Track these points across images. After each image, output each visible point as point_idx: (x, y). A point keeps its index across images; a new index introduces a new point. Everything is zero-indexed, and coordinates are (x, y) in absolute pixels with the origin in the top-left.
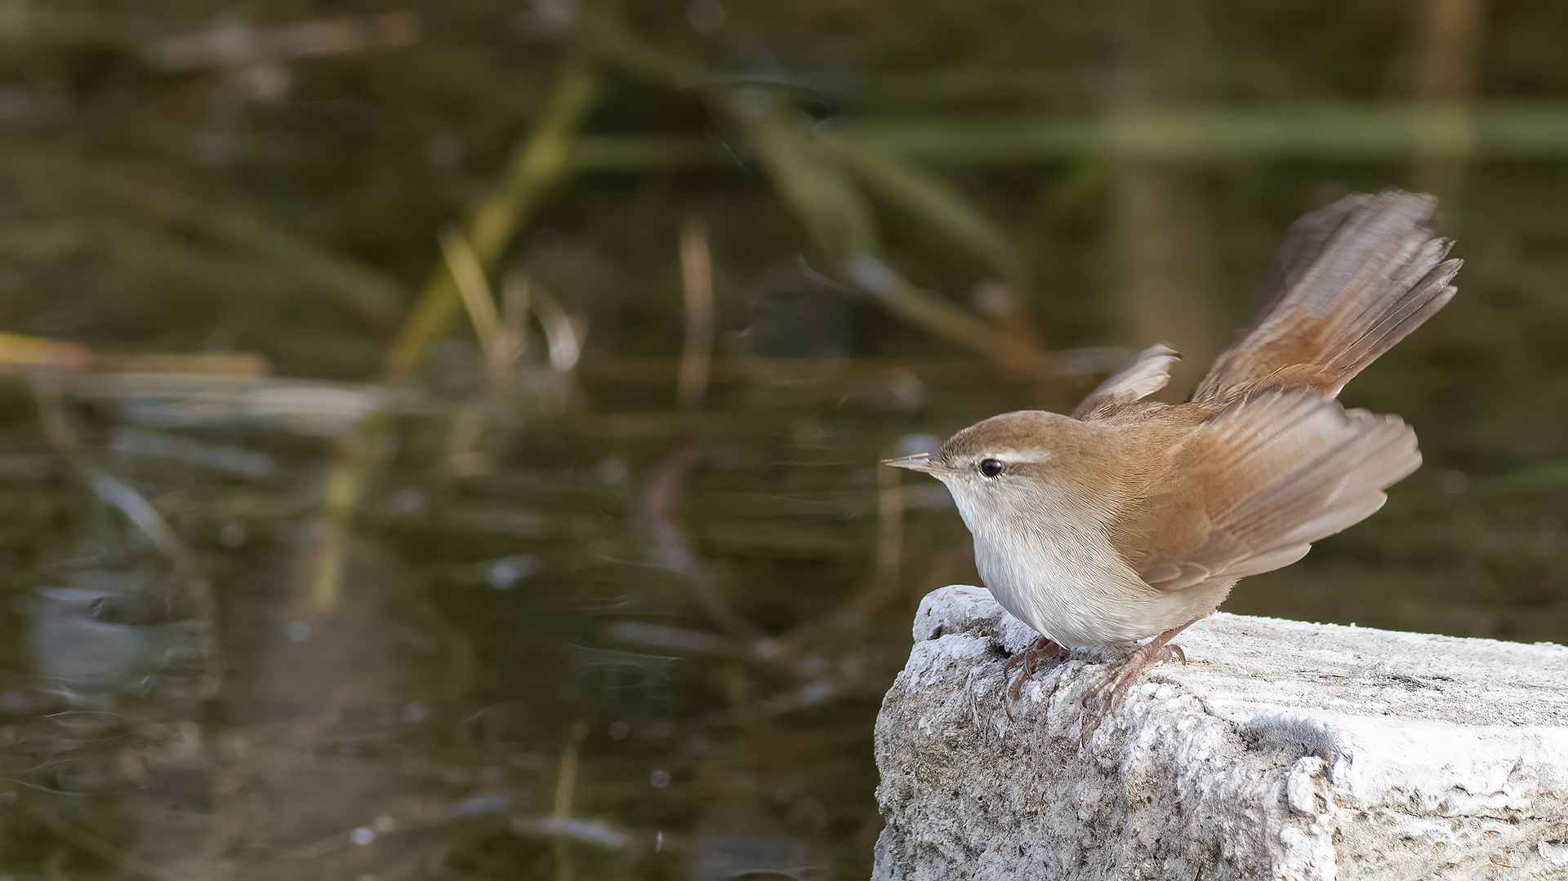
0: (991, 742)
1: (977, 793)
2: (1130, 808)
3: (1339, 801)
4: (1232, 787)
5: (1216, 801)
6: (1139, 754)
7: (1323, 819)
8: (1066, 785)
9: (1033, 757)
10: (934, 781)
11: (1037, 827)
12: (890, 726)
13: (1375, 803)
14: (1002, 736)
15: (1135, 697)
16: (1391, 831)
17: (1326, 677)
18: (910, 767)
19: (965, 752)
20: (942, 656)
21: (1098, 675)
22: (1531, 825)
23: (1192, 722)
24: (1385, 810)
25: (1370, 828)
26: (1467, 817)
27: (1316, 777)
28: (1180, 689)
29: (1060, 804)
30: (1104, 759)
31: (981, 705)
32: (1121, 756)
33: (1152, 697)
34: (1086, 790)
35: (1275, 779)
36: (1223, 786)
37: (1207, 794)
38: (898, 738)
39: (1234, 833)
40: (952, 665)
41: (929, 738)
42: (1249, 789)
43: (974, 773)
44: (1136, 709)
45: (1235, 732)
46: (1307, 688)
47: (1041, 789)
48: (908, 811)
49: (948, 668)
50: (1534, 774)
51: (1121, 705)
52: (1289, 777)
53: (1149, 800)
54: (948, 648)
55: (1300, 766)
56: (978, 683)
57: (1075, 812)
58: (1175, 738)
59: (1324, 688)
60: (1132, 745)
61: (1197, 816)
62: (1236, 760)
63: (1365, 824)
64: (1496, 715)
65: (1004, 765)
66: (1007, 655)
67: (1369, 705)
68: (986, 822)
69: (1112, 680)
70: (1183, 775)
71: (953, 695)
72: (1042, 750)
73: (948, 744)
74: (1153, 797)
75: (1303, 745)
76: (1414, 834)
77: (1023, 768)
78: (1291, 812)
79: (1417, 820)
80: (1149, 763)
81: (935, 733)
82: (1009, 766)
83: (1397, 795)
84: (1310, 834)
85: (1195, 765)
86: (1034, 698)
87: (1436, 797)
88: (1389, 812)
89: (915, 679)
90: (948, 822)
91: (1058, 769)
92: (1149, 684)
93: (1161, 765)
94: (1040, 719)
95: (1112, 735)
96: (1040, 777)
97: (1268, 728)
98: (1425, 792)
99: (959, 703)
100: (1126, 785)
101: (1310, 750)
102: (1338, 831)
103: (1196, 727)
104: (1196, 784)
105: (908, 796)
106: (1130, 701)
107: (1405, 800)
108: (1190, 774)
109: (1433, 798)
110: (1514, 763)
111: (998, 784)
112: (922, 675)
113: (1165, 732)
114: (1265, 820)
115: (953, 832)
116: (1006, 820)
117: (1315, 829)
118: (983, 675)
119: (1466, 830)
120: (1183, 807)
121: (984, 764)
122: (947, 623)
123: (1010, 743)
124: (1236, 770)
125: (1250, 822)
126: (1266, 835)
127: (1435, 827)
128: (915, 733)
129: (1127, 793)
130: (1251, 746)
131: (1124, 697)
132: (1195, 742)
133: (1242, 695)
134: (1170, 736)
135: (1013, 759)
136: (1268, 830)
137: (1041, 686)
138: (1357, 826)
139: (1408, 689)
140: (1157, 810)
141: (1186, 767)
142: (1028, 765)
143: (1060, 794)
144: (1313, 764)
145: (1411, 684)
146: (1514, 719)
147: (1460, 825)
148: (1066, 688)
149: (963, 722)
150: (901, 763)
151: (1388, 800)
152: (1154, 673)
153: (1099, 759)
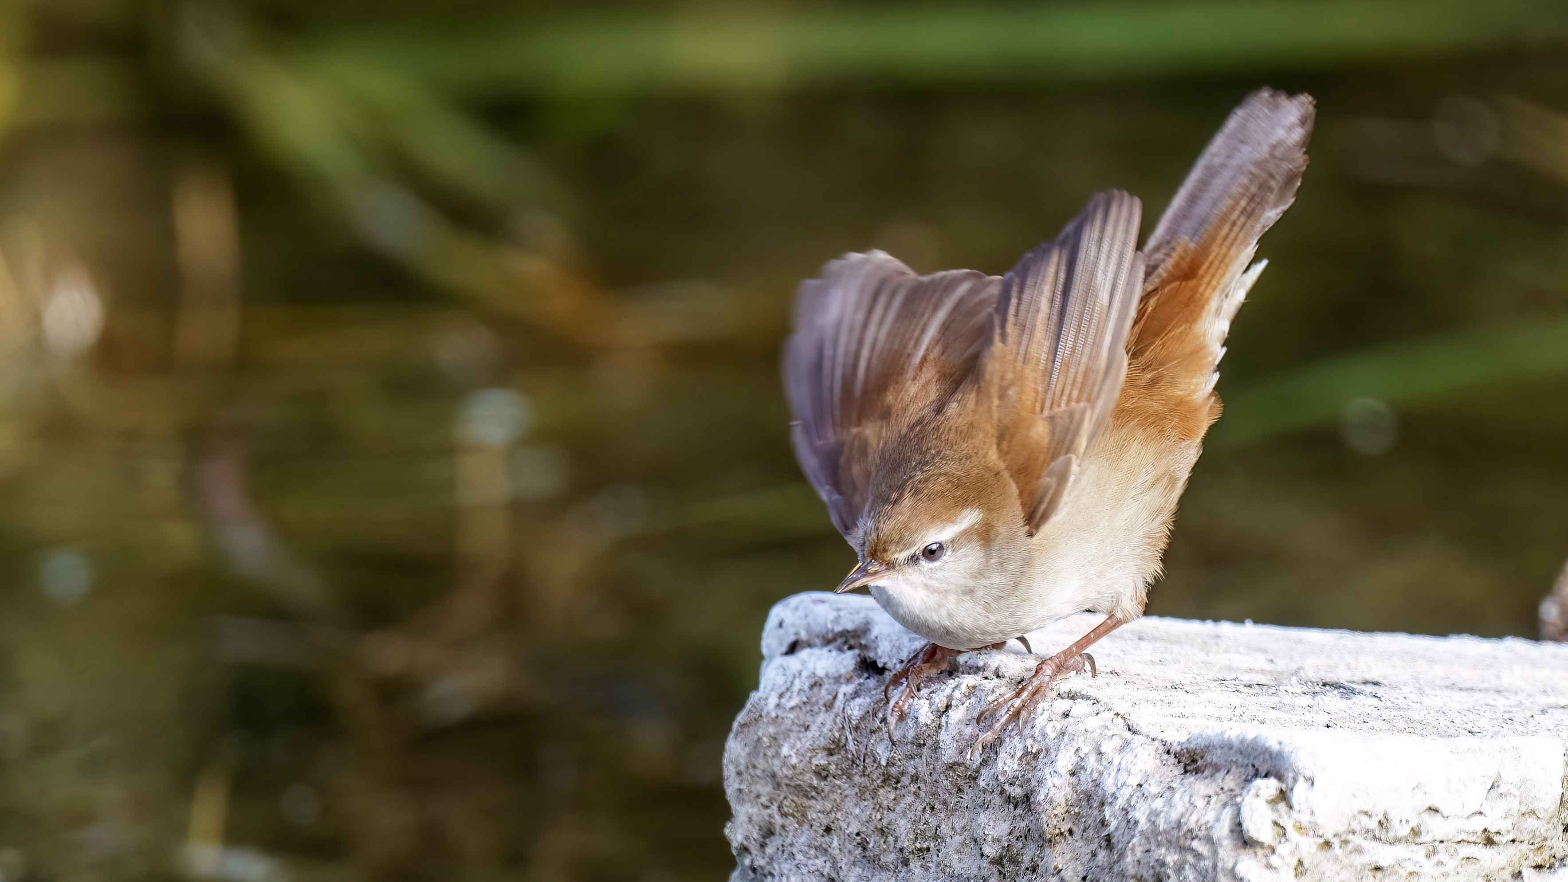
0: (869, 770)
1: (853, 829)
2: (1046, 842)
3: (1300, 828)
4: (1174, 816)
5: (1155, 831)
6: (1057, 781)
7: (1282, 849)
8: (964, 817)
9: (922, 786)
10: (802, 817)
11: (930, 865)
12: (744, 754)
13: (1341, 829)
14: (883, 763)
15: (1046, 715)
16: (1360, 860)
17: (1250, 686)
18: (771, 801)
19: (838, 782)
20: (804, 674)
21: (998, 692)
22: (1512, 848)
23: (1117, 742)
24: (1351, 837)
25: (1336, 859)
26: (1442, 842)
27: (1273, 802)
28: (1097, 706)
29: (958, 839)
30: (1012, 788)
31: (857, 728)
32: (1034, 783)
33: (1066, 715)
34: (991, 823)
35: (1225, 805)
36: (1162, 815)
37: (1143, 824)
38: (754, 767)
39: (1179, 869)
40: (816, 684)
41: (794, 767)
42: (1194, 818)
43: (849, 805)
44: (1049, 729)
45: (1168, 752)
46: (1236, 700)
47: (933, 822)
48: (769, 850)
49: (812, 687)
50: (1515, 791)
51: (1029, 726)
52: (1241, 803)
53: (1071, 832)
54: (810, 665)
55: (1253, 791)
56: (852, 704)
57: (978, 847)
58: (1099, 761)
59: (1254, 699)
60: (1047, 771)
61: (1133, 849)
62: (1174, 785)
63: (1330, 854)
64: (1447, 723)
65: (886, 796)
66: (881, 671)
67: (1308, 717)
68: (864, 860)
69: (1018, 695)
70: (1111, 803)
71: (821, 718)
72: (934, 777)
73: (817, 773)
74: (1075, 829)
75: (1253, 766)
76: (1383, 863)
77: (910, 799)
78: (1246, 842)
79: (1387, 847)
80: (1069, 790)
81: (801, 761)
82: (892, 796)
83: (1365, 820)
84: (1269, 866)
85: (1126, 792)
86: (923, 719)
87: (1407, 821)
88: (1356, 840)
89: (773, 700)
90: (819, 862)
91: (954, 799)
92: (1060, 700)
93: (1083, 792)
94: (929, 743)
95: (1020, 759)
96: (932, 808)
97: (1208, 747)
98: (1394, 817)
99: (828, 726)
100: (1043, 816)
101: (1263, 770)
102: (1300, 863)
103: (1122, 749)
104: (1128, 813)
105: (768, 832)
106: (1040, 721)
107: (1373, 824)
108: (1121, 802)
109: (1404, 822)
110: (1493, 779)
111: (879, 817)
112: (781, 696)
113: (1086, 754)
114: (1215, 853)
115: (825, 873)
116: (890, 858)
117: (1274, 860)
118: (856, 694)
119: (1442, 856)
120: (1114, 840)
121: (861, 795)
122: (803, 635)
123: (893, 771)
124: (1177, 796)
125: (1198, 856)
126: (1219, 869)
127: (1408, 855)
128: (776, 763)
129: (1045, 826)
130: (1188, 768)
131: (1032, 715)
132: (1123, 766)
133: (1168, 710)
134: (1092, 758)
135: (896, 788)
136: (1220, 865)
137: (931, 705)
138: (1321, 856)
139: (1343, 696)
140: (1080, 844)
141: (1114, 794)
142: (916, 795)
143: (958, 827)
144: (1268, 787)
145: (1346, 690)
146: (1469, 727)
147: (1435, 851)
148: (961, 707)
149: (835, 748)
150: (758, 796)
151: (1355, 825)
152: (1064, 687)
153: (1006, 787)
